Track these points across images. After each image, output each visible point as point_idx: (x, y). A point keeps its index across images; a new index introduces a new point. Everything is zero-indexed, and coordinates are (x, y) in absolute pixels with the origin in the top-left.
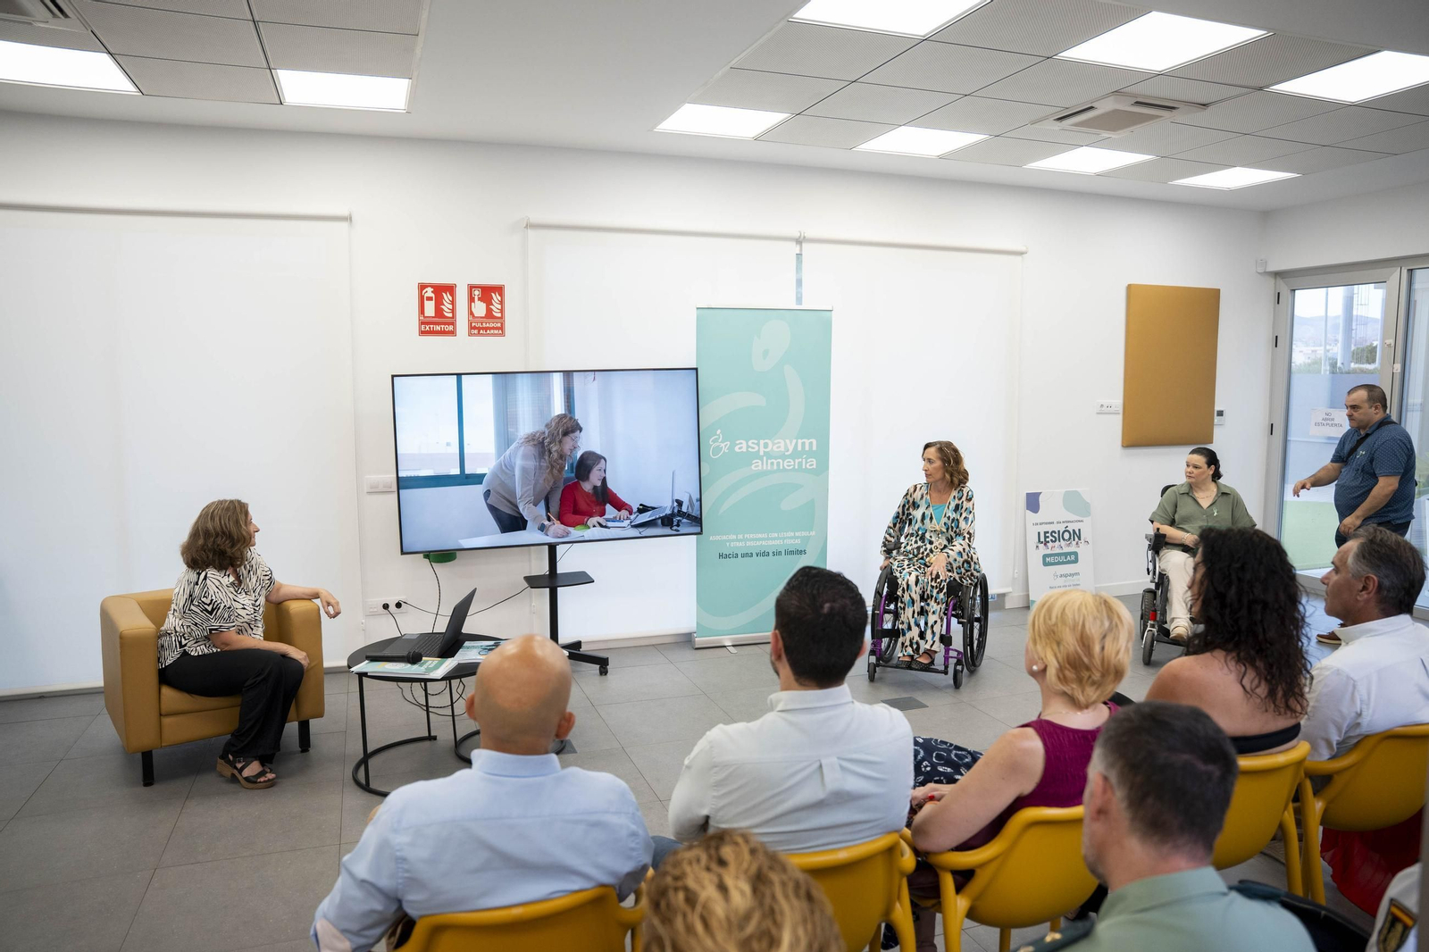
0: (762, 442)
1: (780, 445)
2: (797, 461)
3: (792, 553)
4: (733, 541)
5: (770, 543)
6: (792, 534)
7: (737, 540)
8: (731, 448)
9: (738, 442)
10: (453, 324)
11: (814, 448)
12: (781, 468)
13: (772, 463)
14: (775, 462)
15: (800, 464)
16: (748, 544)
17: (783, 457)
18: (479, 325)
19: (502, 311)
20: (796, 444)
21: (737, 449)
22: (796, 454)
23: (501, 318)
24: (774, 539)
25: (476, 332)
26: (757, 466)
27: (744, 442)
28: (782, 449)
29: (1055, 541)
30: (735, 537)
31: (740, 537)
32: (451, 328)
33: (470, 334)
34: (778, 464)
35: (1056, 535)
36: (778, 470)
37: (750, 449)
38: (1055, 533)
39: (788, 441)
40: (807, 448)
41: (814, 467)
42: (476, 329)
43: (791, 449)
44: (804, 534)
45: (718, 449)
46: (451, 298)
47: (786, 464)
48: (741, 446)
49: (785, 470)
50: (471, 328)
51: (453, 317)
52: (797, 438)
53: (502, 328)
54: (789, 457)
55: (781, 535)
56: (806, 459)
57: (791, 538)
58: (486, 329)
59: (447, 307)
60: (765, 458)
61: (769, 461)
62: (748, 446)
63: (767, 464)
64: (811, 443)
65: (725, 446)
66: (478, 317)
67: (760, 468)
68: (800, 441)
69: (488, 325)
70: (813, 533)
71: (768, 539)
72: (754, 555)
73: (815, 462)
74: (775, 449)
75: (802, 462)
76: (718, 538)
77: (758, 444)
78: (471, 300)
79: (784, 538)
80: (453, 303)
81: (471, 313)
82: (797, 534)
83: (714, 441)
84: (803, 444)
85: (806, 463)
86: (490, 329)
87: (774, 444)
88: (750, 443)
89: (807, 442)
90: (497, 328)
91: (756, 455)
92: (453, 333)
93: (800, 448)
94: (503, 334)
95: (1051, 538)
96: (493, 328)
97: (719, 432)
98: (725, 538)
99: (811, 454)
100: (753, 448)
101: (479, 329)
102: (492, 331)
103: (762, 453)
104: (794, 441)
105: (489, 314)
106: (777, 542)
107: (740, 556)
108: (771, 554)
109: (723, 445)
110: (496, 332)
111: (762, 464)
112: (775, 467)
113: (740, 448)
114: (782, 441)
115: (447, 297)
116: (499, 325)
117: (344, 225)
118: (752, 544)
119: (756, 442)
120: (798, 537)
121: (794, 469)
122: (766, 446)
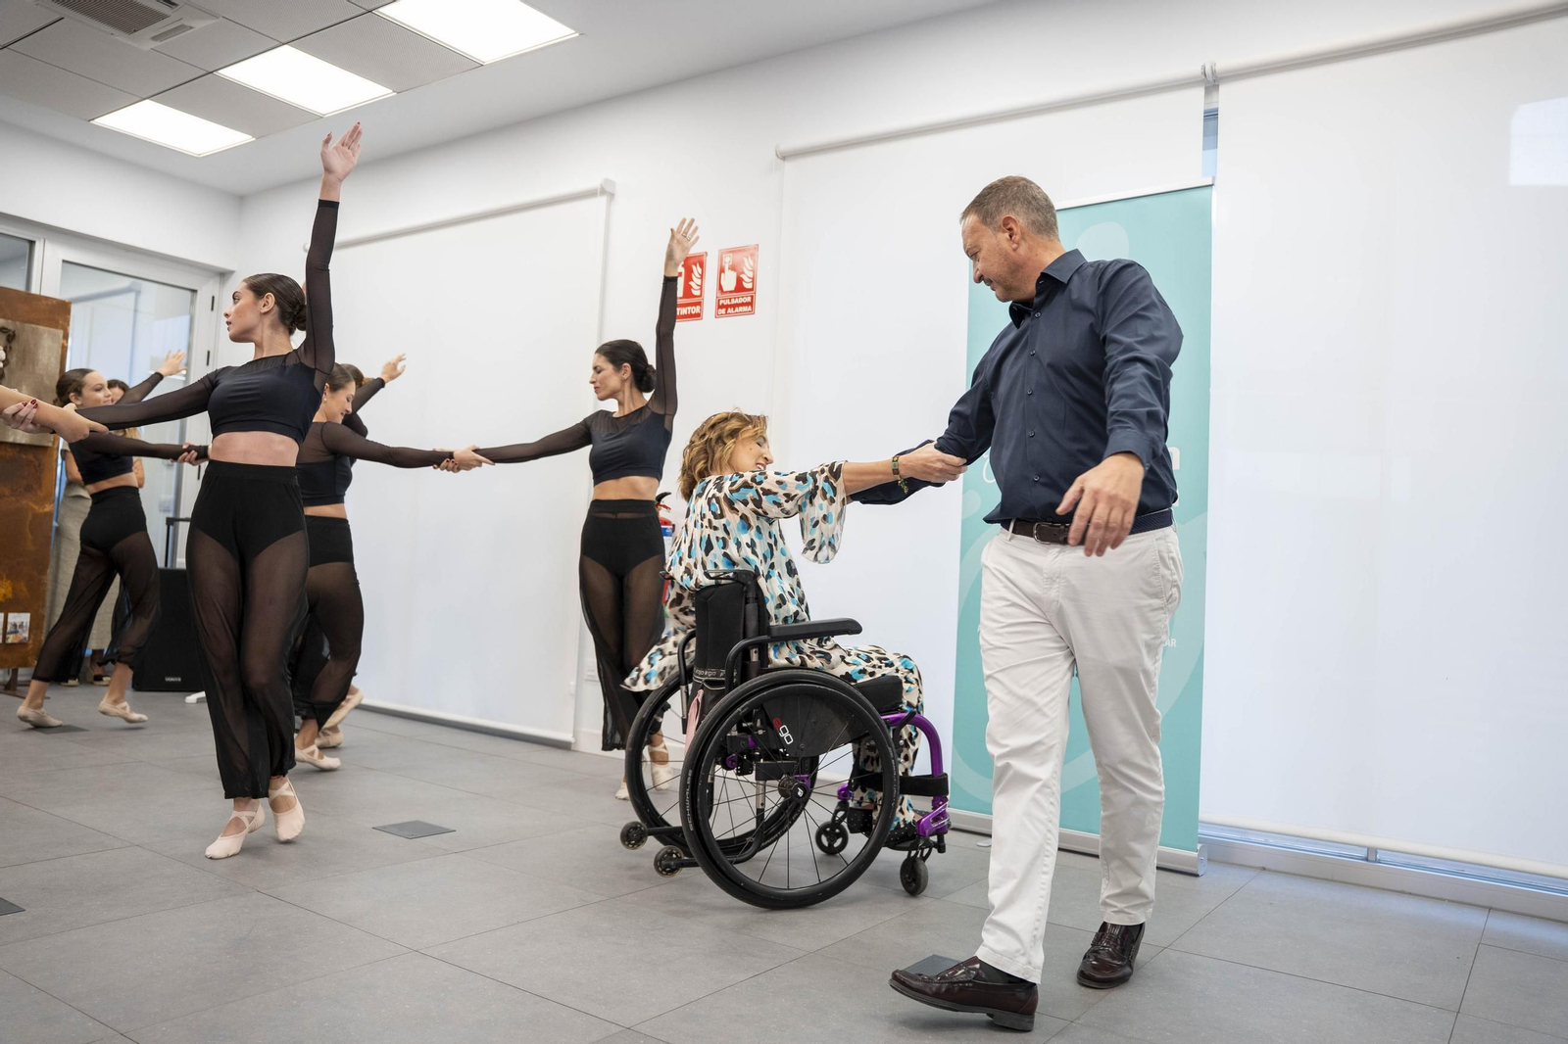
10: (699, 304)
18: (727, 302)
19: (753, 280)
23: (752, 289)
25: (723, 311)
32: (697, 309)
33: (717, 316)
42: (724, 308)
46: (700, 270)
50: (720, 307)
51: (701, 296)
53: (751, 304)
58: (735, 306)
59: (695, 282)
66: (727, 292)
69: (737, 301)
78: (722, 271)
80: (702, 277)
81: (721, 288)
86: (738, 305)
90: (747, 304)
92: (698, 316)
94: (752, 312)
96: (743, 304)
101: (727, 307)
102: (741, 309)
105: (740, 287)
110: (745, 309)
115: (697, 270)
116: (749, 299)
117: (602, 200)
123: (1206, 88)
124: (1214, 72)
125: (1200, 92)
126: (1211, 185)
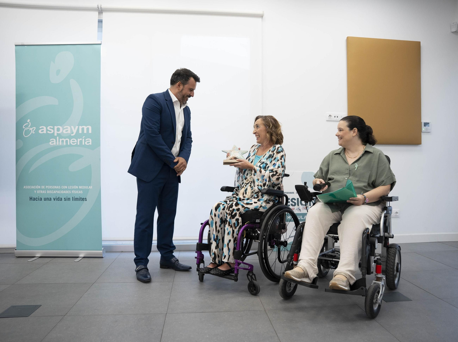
0: (56, 127)
1: (67, 129)
2: (79, 140)
3: (77, 199)
4: (39, 189)
5: (62, 192)
6: (77, 187)
7: (41, 189)
8: (37, 131)
9: (40, 127)
11: (90, 132)
12: (69, 144)
13: (63, 141)
14: (65, 140)
15: (81, 142)
16: (48, 192)
17: (70, 137)
20: (78, 128)
21: (40, 132)
22: (78, 135)
24: (64, 190)
26: (53, 143)
27: (45, 127)
28: (69, 132)
29: (295, 205)
30: (39, 187)
31: (43, 187)
34: (67, 141)
35: (296, 201)
36: (67, 146)
37: (48, 132)
38: (295, 199)
39: (72, 127)
40: (85, 132)
41: (90, 144)
43: (75, 132)
44: (84, 187)
45: (28, 132)
47: (71, 142)
48: (43, 130)
49: (71, 145)
52: (79, 125)
54: (73, 137)
55: (70, 187)
56: (85, 138)
57: (76, 190)
60: (58, 137)
61: (61, 140)
62: (47, 130)
63: (59, 141)
64: (88, 129)
65: (32, 130)
67: (55, 144)
68: (81, 127)
70: (91, 187)
71: (61, 189)
72: (52, 199)
73: (90, 141)
74: (64, 132)
75: (82, 140)
76: (29, 187)
77: (53, 129)
79: (71, 190)
82: (80, 187)
83: (26, 126)
84: (83, 129)
85: (85, 141)
87: (63, 129)
88: (48, 128)
89: (85, 128)
91: (53, 136)
93: (80, 132)
95: (291, 203)
97: (29, 121)
98: (33, 187)
99: (87, 135)
100: (51, 131)
103: (56, 135)
104: (77, 127)
106: (67, 192)
107: (43, 199)
108: (63, 199)
109: (31, 129)
111: (56, 141)
112: (65, 144)
113: (42, 131)
114: (69, 127)
118: (51, 192)
119: (52, 127)
120: (81, 190)
121: (77, 145)
122: (58, 130)
123: (99, 12)
124: (101, 8)
125: (97, 13)
126: (101, 44)
